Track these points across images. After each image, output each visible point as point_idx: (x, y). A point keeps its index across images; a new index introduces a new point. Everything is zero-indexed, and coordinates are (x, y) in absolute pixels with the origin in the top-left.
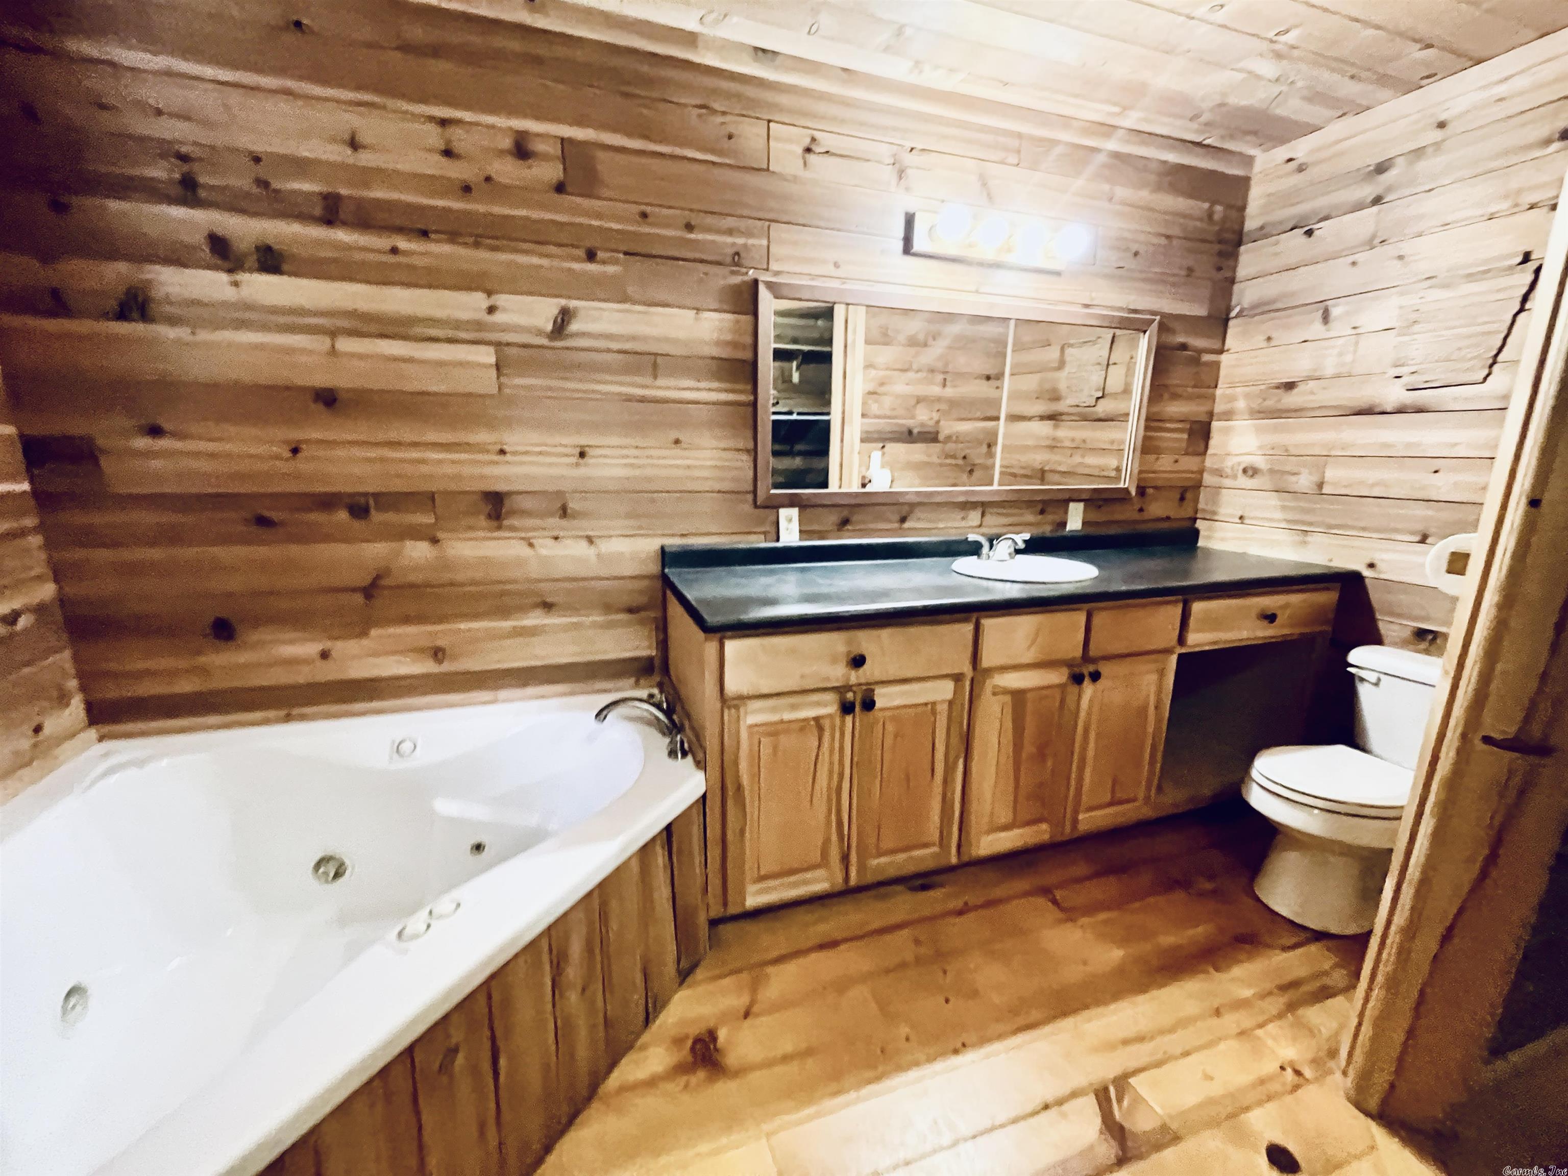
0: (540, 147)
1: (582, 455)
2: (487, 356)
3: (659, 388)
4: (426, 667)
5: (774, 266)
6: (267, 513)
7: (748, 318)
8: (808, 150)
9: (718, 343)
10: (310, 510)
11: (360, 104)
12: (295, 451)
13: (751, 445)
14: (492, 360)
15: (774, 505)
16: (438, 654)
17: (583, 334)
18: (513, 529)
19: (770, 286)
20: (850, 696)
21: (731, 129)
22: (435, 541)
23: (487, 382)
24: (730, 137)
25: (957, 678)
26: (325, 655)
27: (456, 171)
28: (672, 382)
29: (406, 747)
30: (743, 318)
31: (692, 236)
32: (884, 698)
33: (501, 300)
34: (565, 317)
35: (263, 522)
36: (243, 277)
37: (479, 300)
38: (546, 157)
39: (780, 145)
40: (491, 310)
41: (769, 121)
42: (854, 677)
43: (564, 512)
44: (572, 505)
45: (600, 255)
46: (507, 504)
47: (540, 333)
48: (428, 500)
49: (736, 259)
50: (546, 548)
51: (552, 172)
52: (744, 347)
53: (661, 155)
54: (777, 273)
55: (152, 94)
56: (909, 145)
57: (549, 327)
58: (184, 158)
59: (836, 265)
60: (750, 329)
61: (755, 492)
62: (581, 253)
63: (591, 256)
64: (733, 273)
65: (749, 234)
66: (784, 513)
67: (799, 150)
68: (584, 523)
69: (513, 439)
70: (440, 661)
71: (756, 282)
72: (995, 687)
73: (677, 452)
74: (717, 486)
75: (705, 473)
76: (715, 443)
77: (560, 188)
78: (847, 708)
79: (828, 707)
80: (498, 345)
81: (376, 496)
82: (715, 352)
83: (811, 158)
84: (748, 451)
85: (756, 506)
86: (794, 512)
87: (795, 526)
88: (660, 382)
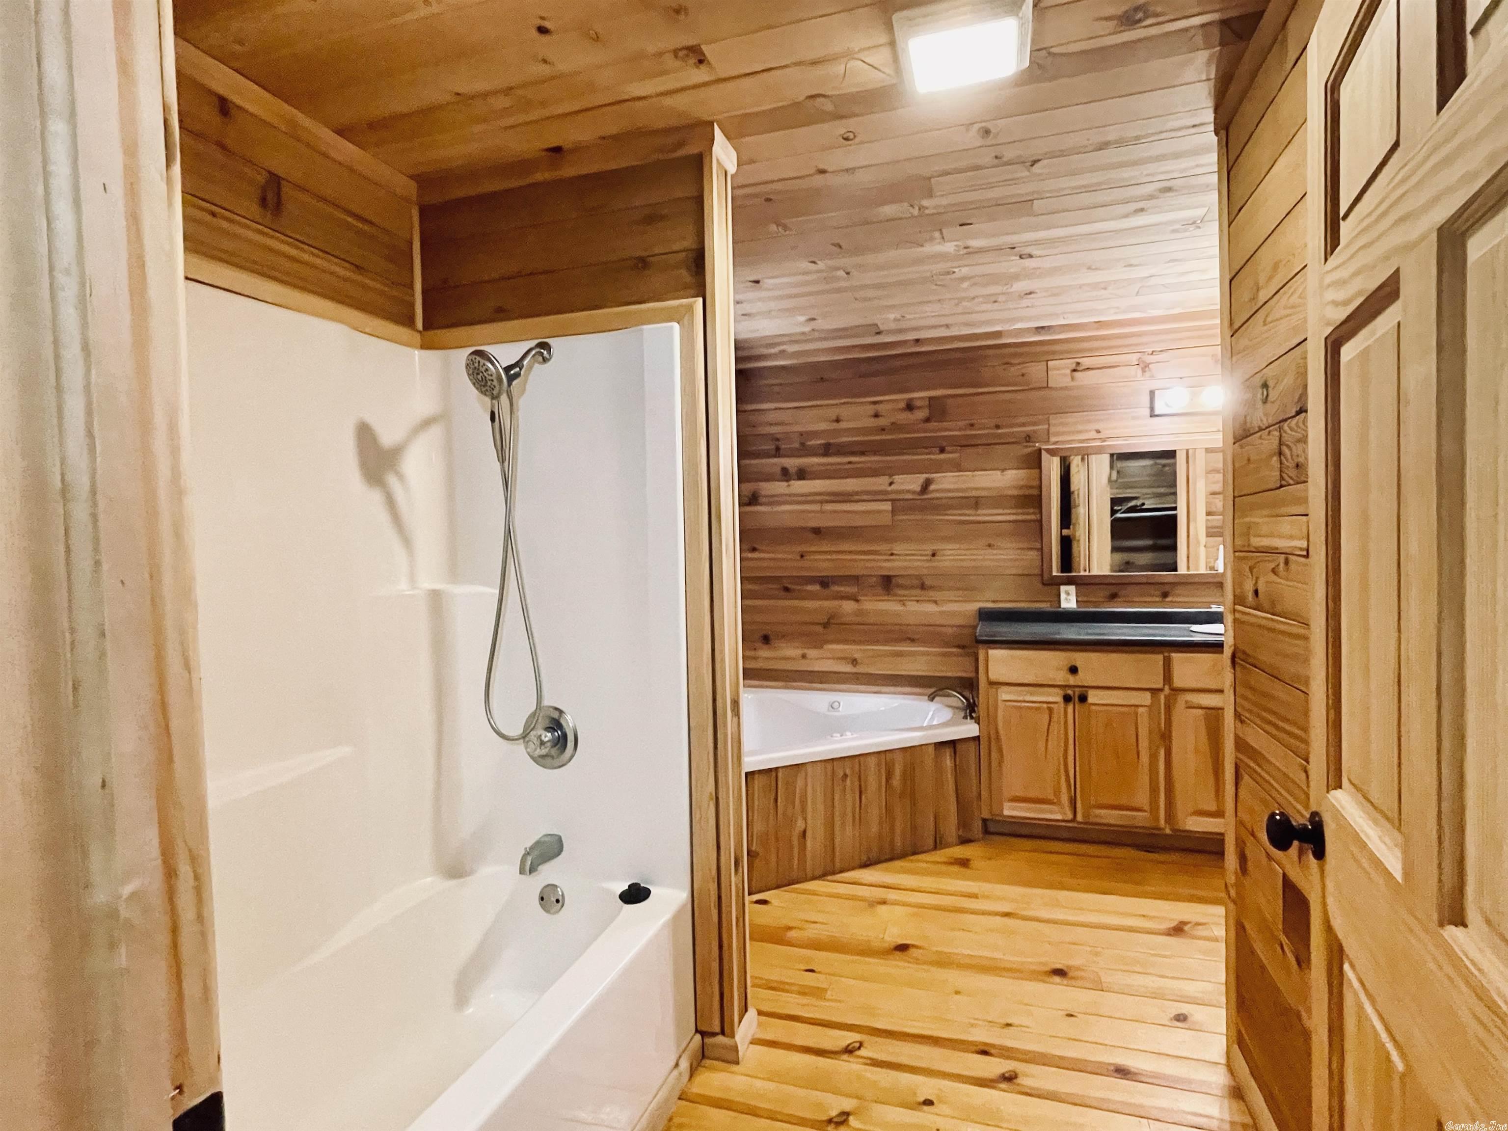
0: (918, 403)
1: (934, 555)
2: (887, 506)
3: (979, 515)
4: (848, 668)
5: (1053, 439)
6: (789, 586)
7: (1037, 471)
8: (1074, 370)
9: (1015, 487)
10: (806, 584)
11: (844, 403)
12: (802, 556)
13: (1039, 546)
14: (890, 508)
15: (1056, 583)
16: (854, 662)
17: (937, 491)
18: (896, 595)
19: (1048, 450)
20: (1070, 692)
21: (1023, 371)
22: (857, 601)
23: (887, 520)
24: (1023, 375)
25: (1154, 691)
26: (804, 656)
27: (882, 422)
28: (984, 512)
29: (836, 705)
30: (1033, 471)
31: (1000, 431)
32: (1093, 697)
33: (897, 478)
34: (927, 483)
35: (787, 589)
36: (792, 482)
37: (885, 480)
38: (919, 408)
39: (1055, 372)
40: (891, 484)
41: (1047, 361)
42: (1072, 680)
43: (923, 587)
44: (928, 582)
45: (948, 449)
46: (894, 581)
47: (914, 492)
48: (856, 579)
49: (1028, 438)
50: (913, 607)
51: (921, 414)
52: (1031, 487)
53: (982, 393)
54: (1056, 443)
55: (772, 417)
56: (1150, 351)
57: (918, 489)
58: (778, 440)
59: (1098, 432)
60: (1037, 476)
61: (1042, 575)
62: (937, 450)
63: (942, 450)
64: (1027, 447)
65: (1035, 424)
66: (1063, 588)
67: (1068, 371)
68: (931, 593)
69: (898, 548)
70: (855, 666)
71: (1040, 450)
72: (1186, 702)
73: (990, 551)
74: (1014, 571)
75: (1009, 564)
76: (1014, 545)
77: (927, 420)
78: (1067, 699)
79: (1056, 697)
80: (892, 500)
81: (832, 577)
82: (1015, 492)
83: (1076, 374)
84: (1037, 549)
85: (1044, 584)
86: (1072, 589)
87: (1073, 598)
88: (979, 512)
